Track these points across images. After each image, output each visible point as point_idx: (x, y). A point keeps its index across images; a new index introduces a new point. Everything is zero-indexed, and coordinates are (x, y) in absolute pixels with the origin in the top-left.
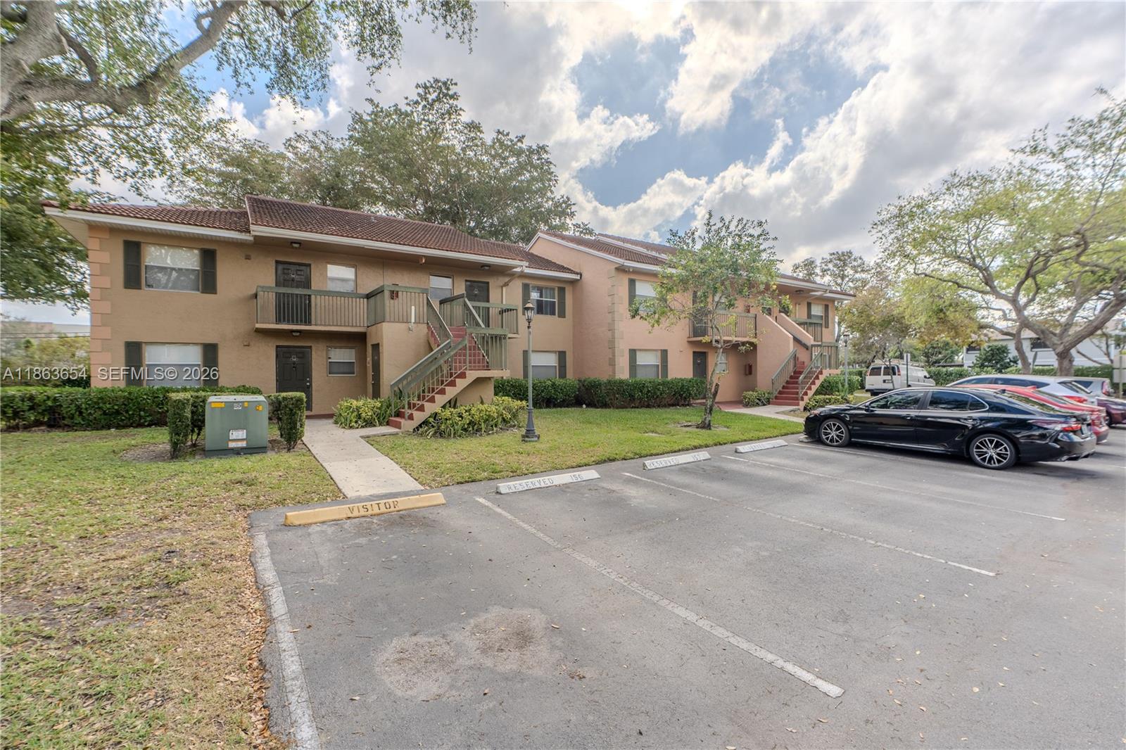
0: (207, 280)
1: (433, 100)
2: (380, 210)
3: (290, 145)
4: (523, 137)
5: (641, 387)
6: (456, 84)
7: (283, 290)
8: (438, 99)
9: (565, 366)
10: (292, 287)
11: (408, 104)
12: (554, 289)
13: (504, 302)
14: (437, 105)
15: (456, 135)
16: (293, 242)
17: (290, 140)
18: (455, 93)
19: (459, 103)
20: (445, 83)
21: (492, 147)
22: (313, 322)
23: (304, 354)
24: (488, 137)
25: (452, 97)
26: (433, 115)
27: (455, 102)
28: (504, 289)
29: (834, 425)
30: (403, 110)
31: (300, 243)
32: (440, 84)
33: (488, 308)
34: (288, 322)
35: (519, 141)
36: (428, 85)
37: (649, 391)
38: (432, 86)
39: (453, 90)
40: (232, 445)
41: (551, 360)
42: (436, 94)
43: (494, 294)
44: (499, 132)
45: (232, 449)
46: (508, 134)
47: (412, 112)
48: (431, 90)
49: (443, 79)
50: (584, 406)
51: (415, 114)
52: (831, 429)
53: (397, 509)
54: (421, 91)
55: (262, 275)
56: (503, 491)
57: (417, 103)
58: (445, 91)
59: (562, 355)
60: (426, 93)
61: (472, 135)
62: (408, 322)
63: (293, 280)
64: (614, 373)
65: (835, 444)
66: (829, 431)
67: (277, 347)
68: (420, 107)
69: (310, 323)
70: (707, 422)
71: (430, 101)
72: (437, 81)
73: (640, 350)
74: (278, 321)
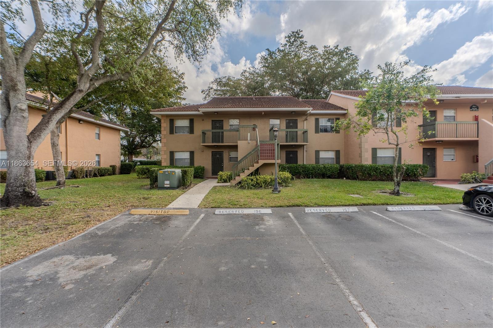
0: (191, 130)
1: (293, 41)
2: (278, 93)
3: (243, 75)
4: (338, 46)
5: (376, 169)
6: (302, 31)
7: (214, 131)
8: (295, 41)
9: (339, 158)
10: (217, 129)
11: (282, 46)
12: (333, 119)
13: (305, 128)
14: (295, 43)
15: (305, 54)
16: (215, 112)
17: (242, 73)
18: (302, 35)
19: (304, 39)
20: (297, 32)
21: (324, 55)
22: (224, 142)
23: (221, 154)
24: (321, 50)
25: (301, 37)
26: (293, 48)
27: (302, 39)
28: (305, 122)
29: (485, 199)
30: (281, 50)
31: (217, 113)
32: (295, 33)
33: (297, 131)
34: (216, 143)
35: (335, 48)
36: (290, 35)
37: (381, 172)
38: (291, 36)
39: (301, 34)
40: (165, 186)
41: (332, 155)
42: (294, 38)
43: (300, 125)
44: (325, 47)
45: (166, 187)
46: (329, 47)
47: (285, 49)
48: (291, 37)
49: (296, 31)
50: (345, 178)
51: (286, 50)
52: (482, 202)
53: (168, 213)
54: (287, 39)
55: (207, 126)
56: (216, 213)
57: (286, 45)
58: (297, 36)
59: (338, 153)
60: (289, 39)
61: (313, 52)
62: (247, 140)
63: (218, 126)
64: (361, 161)
65: (485, 213)
66: (481, 204)
67: (212, 152)
68: (287, 46)
69: (222, 142)
70: (396, 191)
71: (292, 42)
72: (293, 32)
73: (380, 148)
74: (213, 142)
